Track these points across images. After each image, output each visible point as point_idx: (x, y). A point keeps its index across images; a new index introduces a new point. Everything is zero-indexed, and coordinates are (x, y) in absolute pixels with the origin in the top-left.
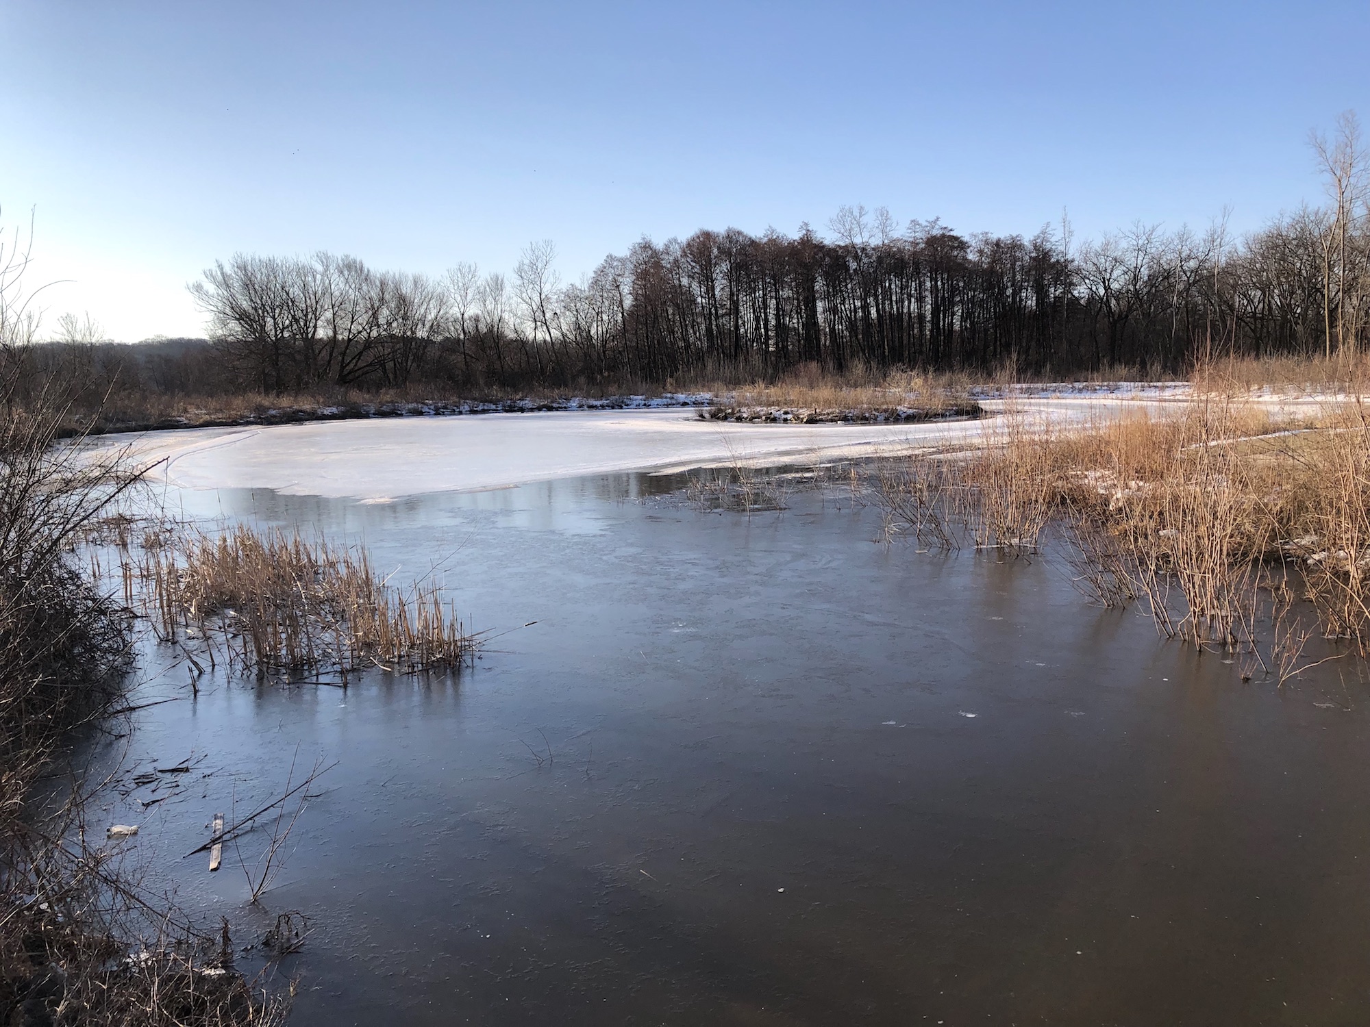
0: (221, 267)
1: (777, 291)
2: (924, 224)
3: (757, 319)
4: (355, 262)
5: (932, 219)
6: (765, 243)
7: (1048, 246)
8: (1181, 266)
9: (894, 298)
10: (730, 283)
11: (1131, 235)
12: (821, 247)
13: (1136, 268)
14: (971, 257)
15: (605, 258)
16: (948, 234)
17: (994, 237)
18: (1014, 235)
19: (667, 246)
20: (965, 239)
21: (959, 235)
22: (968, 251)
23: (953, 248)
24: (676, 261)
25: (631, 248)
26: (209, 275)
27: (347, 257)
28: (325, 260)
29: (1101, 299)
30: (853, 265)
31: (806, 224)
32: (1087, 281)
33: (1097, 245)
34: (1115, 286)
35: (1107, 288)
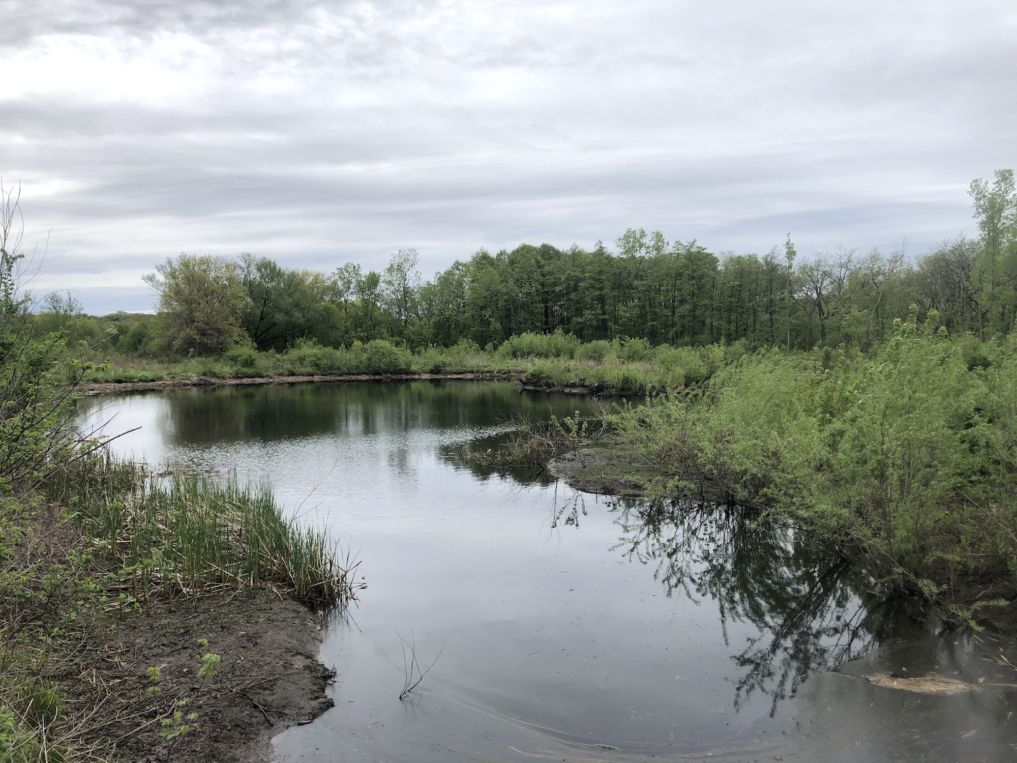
0: (170, 263)
2: (685, 244)
4: (270, 263)
5: (691, 241)
6: (570, 255)
7: (776, 262)
8: (873, 280)
11: (834, 255)
12: (609, 259)
13: (840, 280)
14: (719, 268)
15: (454, 262)
16: (705, 251)
17: (737, 254)
18: (751, 254)
19: (499, 255)
20: (715, 255)
21: (710, 253)
22: (718, 264)
23: (707, 262)
24: (505, 265)
25: (473, 255)
26: (160, 268)
27: (265, 258)
29: (815, 302)
31: (600, 242)
32: (804, 288)
33: (812, 261)
34: (824, 292)
35: (819, 294)
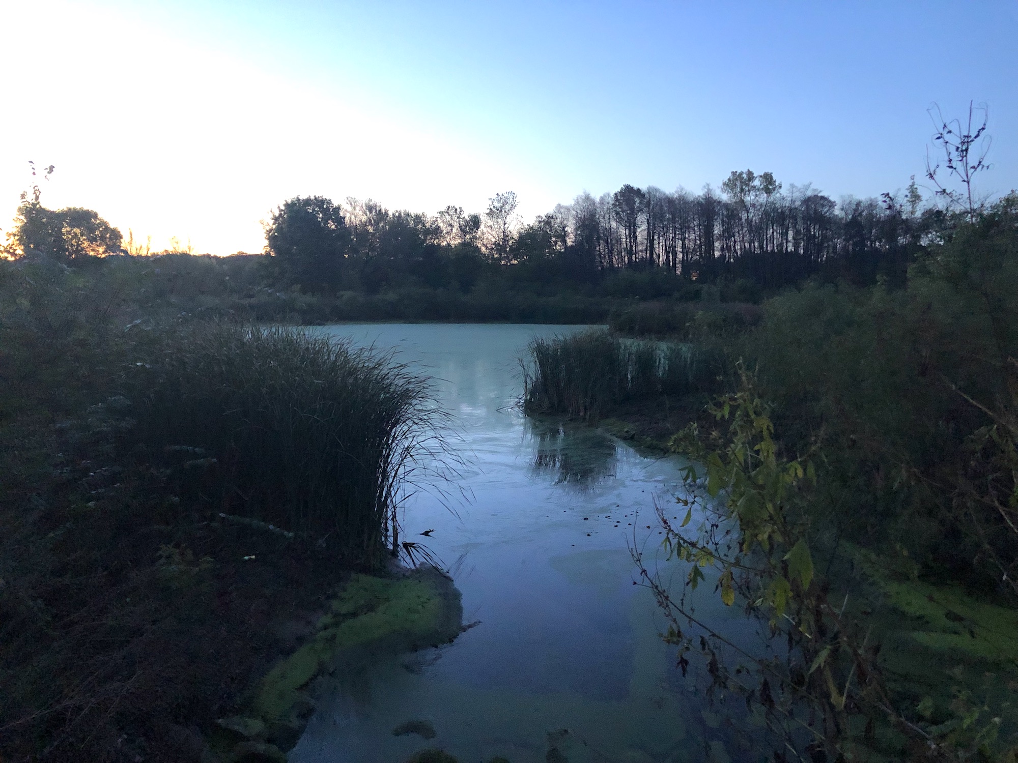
1: (683, 233)
3: (667, 253)
5: (807, 183)
6: (676, 198)
7: (898, 207)
9: (775, 242)
10: (648, 228)
12: (720, 202)
14: (837, 212)
15: (556, 206)
16: (820, 195)
17: (857, 199)
18: (873, 197)
19: (602, 199)
20: (832, 199)
21: (826, 196)
22: (836, 207)
23: (823, 206)
24: (608, 209)
25: (576, 198)
28: (353, 203)
30: (744, 216)
31: (708, 185)
